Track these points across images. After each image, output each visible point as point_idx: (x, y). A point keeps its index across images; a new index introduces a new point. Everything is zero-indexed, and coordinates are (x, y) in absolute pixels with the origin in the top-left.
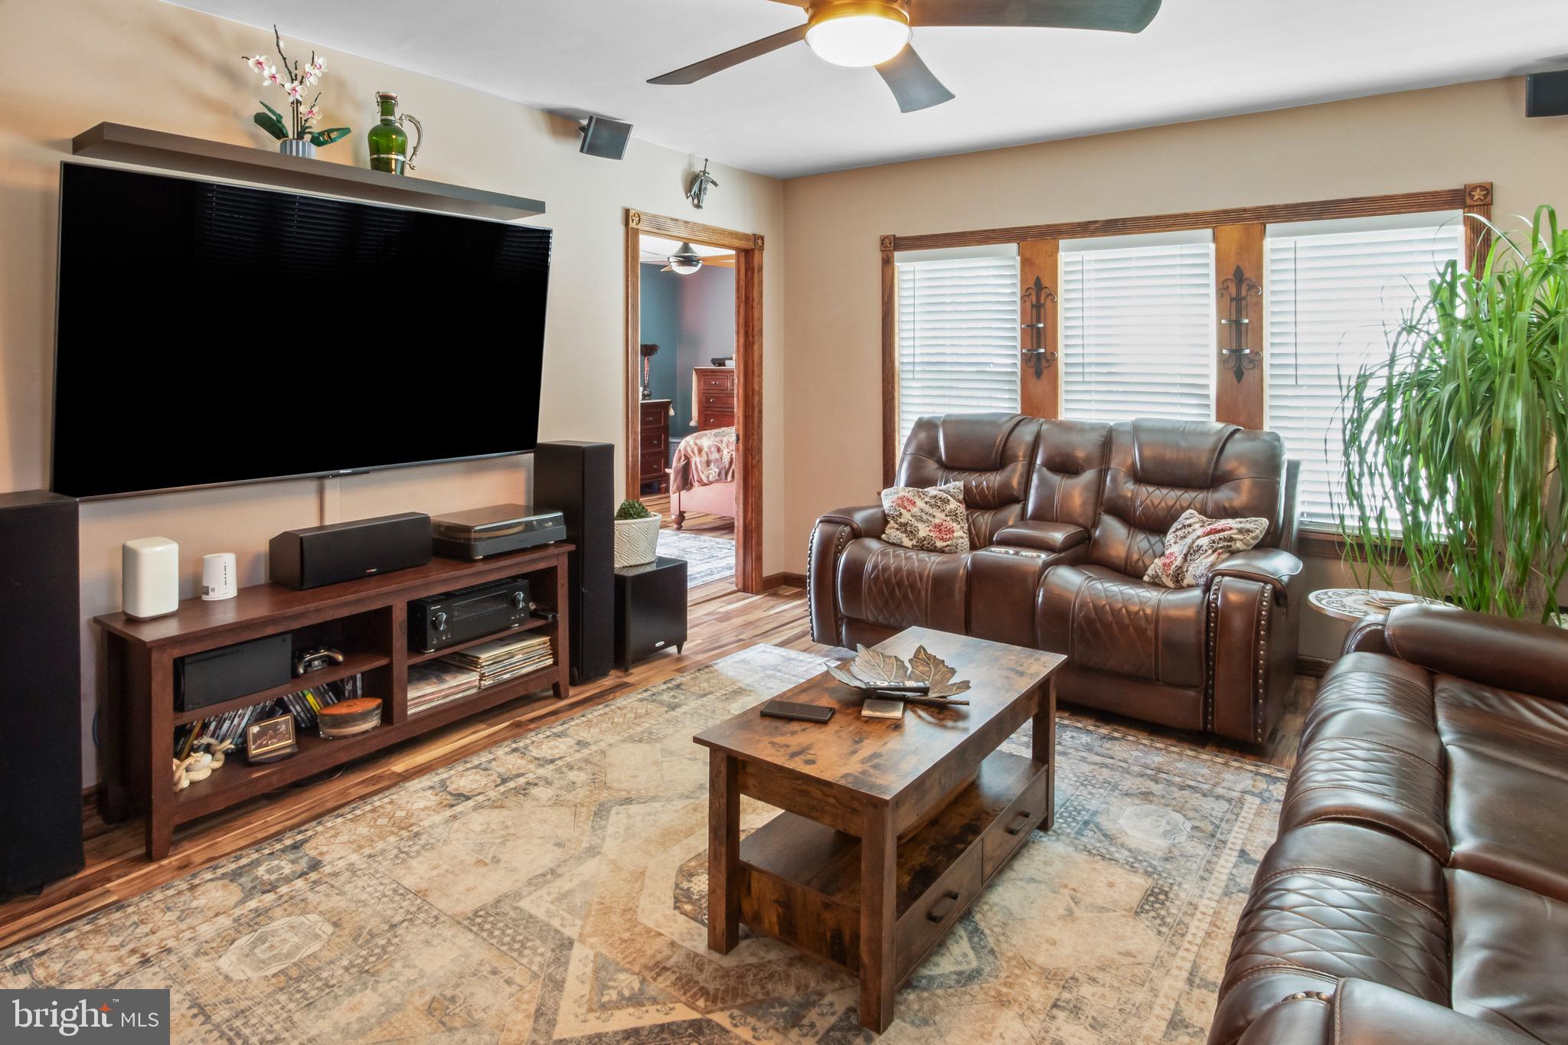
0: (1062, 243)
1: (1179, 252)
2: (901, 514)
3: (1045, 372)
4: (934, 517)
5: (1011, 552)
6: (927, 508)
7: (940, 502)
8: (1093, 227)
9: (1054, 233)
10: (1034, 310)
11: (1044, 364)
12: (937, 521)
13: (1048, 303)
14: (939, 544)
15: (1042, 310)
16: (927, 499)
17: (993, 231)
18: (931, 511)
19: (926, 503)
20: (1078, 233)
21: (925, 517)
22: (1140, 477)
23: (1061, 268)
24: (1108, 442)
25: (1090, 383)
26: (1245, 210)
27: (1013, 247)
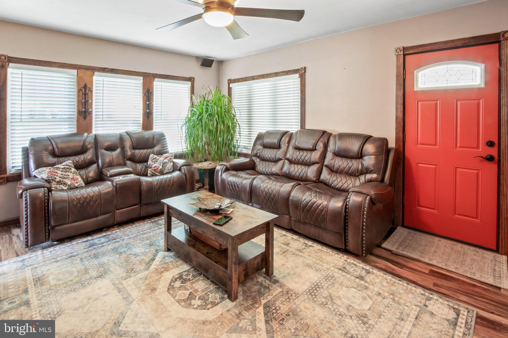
0: (96, 73)
1: (133, 82)
2: (56, 178)
3: (88, 117)
4: (69, 175)
5: (121, 177)
6: (63, 173)
7: (66, 170)
8: (106, 70)
9: (93, 69)
10: (83, 95)
11: (87, 114)
12: (71, 177)
13: (89, 94)
14: (76, 185)
15: (87, 96)
16: (61, 170)
17: (65, 64)
18: (66, 174)
19: (62, 171)
20: (101, 71)
21: (66, 177)
22: (134, 148)
23: (94, 82)
24: (121, 139)
25: (104, 121)
26: (150, 74)
27: (75, 72)
